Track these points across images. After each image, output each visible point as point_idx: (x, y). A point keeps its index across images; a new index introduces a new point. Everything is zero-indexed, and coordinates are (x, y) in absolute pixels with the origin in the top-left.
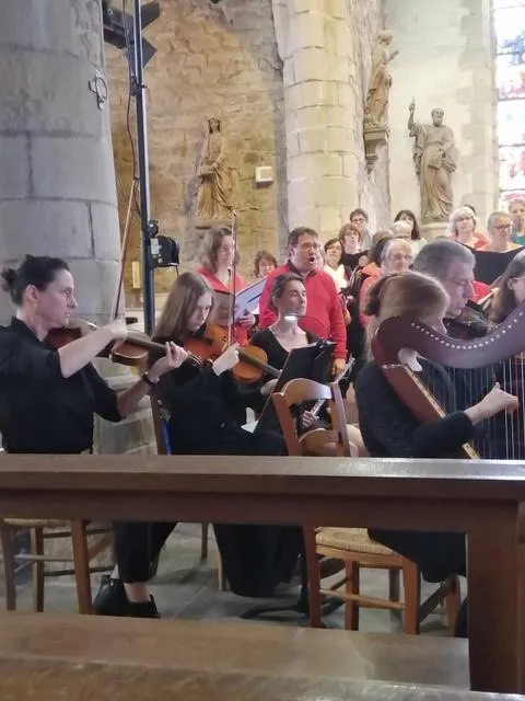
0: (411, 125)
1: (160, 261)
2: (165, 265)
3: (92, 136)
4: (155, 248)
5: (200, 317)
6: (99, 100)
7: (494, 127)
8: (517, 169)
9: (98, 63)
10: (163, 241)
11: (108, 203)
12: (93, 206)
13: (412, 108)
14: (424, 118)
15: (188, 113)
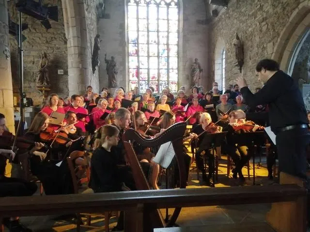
0: (105, 60)
1: (27, 105)
2: (28, 106)
3: (4, 68)
4: (25, 101)
5: (45, 126)
6: (7, 57)
7: (128, 63)
8: (134, 75)
9: (7, 45)
10: (27, 99)
11: (9, 90)
12: (4, 91)
13: (106, 55)
14: (109, 58)
15: (35, 51)
